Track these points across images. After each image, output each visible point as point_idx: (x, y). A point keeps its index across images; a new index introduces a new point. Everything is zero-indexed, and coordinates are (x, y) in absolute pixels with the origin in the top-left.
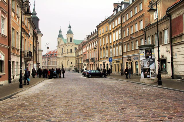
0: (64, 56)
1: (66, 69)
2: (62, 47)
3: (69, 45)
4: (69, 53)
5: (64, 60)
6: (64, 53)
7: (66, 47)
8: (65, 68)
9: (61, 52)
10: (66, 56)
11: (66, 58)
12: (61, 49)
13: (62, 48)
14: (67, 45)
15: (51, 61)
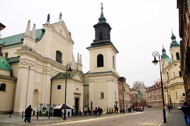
0: (171, 84)
1: (176, 105)
2: (167, 70)
3: (176, 65)
4: (177, 77)
5: (171, 90)
6: (170, 80)
7: (172, 68)
8: (174, 104)
9: (167, 79)
10: (173, 83)
11: (173, 86)
12: (166, 74)
13: (168, 73)
14: (173, 66)
15: (157, 94)
